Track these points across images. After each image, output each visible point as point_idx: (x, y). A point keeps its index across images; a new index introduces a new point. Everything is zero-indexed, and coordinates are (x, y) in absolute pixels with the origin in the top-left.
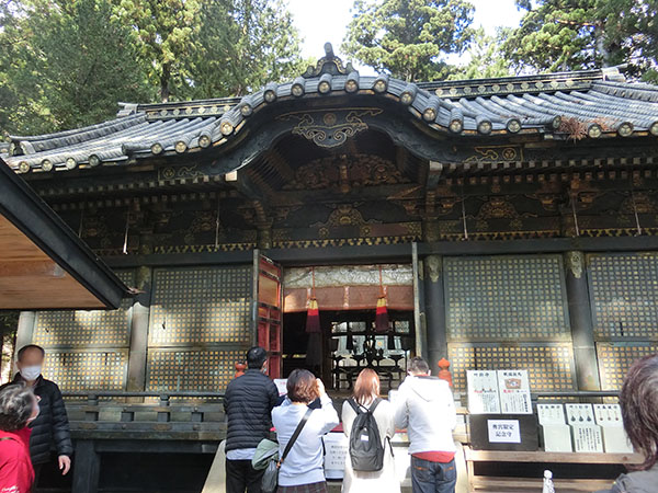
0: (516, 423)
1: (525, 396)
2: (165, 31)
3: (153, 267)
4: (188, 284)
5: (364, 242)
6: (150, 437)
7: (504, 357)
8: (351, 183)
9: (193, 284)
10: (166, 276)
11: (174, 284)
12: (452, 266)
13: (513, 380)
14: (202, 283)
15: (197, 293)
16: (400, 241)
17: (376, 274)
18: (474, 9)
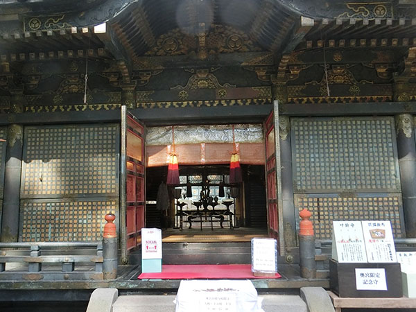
0: (382, 272)
1: (389, 245)
3: (24, 125)
4: (57, 141)
5: (220, 104)
6: (21, 287)
7: (343, 206)
8: (208, 50)
9: (62, 141)
10: (36, 133)
11: (45, 141)
12: (298, 126)
13: (378, 230)
14: (71, 141)
15: (66, 149)
16: (252, 103)
17: (230, 132)
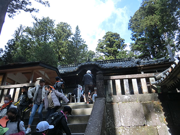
2: (59, 48)
18: (124, 40)
